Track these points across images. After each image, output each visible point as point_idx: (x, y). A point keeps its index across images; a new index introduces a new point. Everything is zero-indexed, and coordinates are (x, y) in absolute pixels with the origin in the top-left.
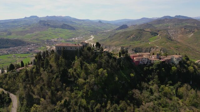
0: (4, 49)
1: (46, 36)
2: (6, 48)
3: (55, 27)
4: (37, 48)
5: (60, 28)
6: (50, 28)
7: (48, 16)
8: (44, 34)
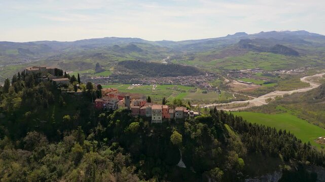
0: (170, 78)
1: (237, 64)
2: (174, 76)
3: (260, 50)
4: (210, 80)
5: (268, 52)
6: (251, 52)
7: (262, 32)
8: (234, 61)
